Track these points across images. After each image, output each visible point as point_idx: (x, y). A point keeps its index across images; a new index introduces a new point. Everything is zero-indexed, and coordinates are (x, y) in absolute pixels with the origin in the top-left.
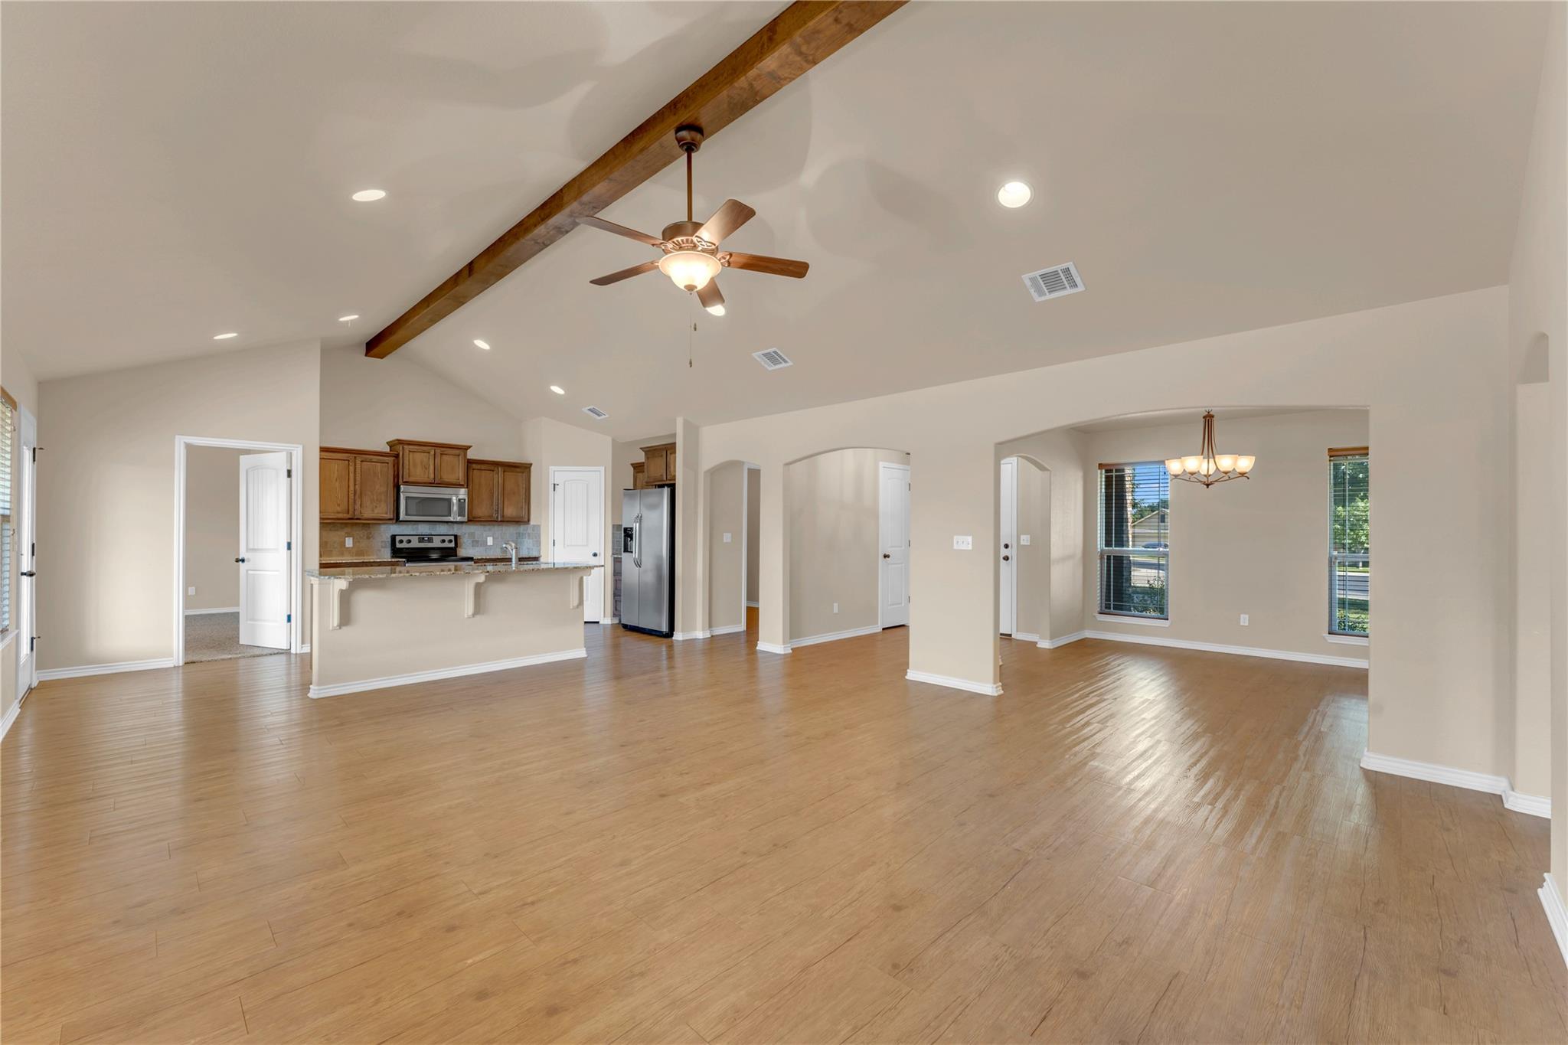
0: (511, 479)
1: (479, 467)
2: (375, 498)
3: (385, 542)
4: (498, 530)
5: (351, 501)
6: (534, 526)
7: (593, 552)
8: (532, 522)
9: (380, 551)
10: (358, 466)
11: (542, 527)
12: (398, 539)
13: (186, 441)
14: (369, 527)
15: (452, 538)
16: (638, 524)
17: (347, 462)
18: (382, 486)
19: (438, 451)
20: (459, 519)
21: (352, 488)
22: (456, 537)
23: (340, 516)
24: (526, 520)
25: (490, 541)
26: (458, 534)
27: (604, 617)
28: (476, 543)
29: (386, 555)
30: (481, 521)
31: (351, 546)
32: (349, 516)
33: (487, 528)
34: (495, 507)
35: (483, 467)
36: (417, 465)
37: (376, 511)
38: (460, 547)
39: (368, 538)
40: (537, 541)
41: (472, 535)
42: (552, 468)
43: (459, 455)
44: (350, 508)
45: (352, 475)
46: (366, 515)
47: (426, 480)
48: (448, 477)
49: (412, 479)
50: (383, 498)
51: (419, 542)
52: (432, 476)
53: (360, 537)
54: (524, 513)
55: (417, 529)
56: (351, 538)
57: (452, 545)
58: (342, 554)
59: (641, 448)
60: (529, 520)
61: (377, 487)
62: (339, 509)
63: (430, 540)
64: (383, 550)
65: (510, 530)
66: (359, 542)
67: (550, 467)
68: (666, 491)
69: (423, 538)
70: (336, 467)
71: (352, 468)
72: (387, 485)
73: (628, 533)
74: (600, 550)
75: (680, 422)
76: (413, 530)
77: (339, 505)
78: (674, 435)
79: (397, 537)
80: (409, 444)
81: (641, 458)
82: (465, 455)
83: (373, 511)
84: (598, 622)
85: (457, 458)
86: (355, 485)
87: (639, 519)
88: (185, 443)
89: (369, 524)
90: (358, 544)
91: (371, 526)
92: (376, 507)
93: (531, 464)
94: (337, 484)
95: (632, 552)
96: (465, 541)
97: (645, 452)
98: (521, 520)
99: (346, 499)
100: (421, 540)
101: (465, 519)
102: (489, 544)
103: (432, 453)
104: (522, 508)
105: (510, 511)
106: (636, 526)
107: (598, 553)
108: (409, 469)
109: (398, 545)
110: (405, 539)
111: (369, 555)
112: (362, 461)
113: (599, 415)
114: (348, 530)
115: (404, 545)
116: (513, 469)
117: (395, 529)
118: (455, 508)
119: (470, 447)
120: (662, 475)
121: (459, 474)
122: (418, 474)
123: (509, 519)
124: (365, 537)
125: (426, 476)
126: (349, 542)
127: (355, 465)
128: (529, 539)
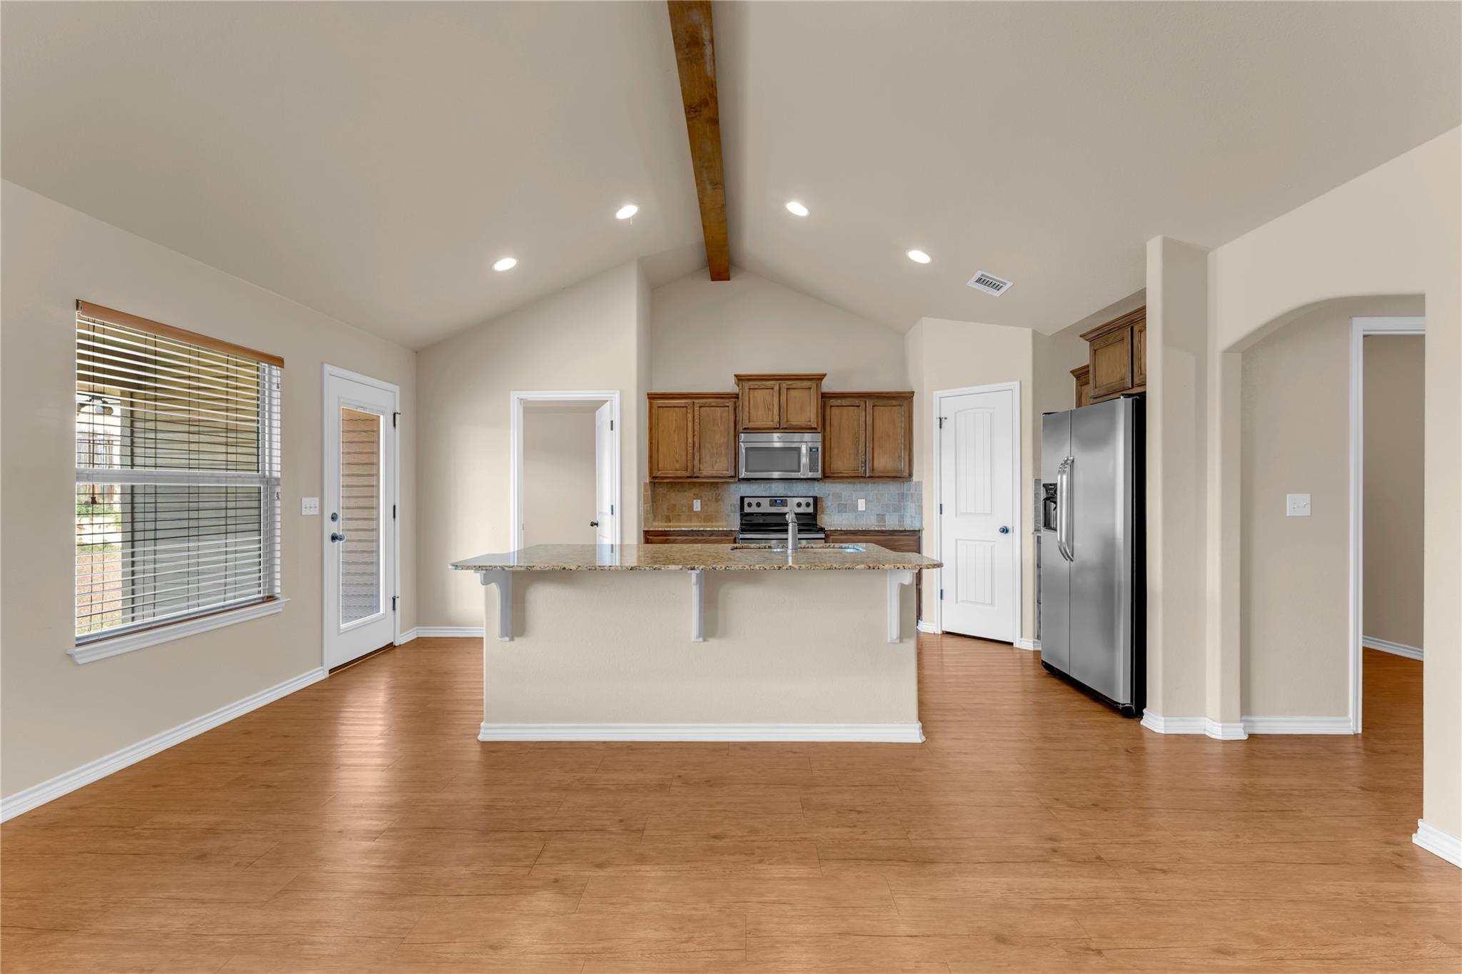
0: (885, 418)
1: (839, 402)
2: (715, 451)
3: (734, 505)
4: (873, 489)
5: (690, 456)
6: (916, 482)
7: (1001, 526)
8: (915, 478)
9: (729, 515)
10: (697, 413)
11: (924, 485)
12: (747, 501)
13: (522, 396)
14: (718, 488)
15: (811, 501)
16: (1065, 477)
17: (685, 408)
18: (719, 436)
19: (785, 384)
20: (810, 475)
21: (690, 440)
22: (816, 499)
23: (679, 473)
24: (906, 474)
25: (862, 505)
26: (818, 496)
27: (1022, 637)
28: (842, 508)
29: (735, 523)
30: (841, 478)
31: (699, 509)
32: (688, 474)
33: (858, 486)
34: (862, 457)
35: (844, 402)
36: (760, 406)
37: (716, 468)
38: (823, 512)
39: (717, 500)
40: (919, 505)
41: (838, 496)
42: (937, 394)
43: (810, 388)
44: (689, 464)
45: (690, 425)
46: (705, 473)
47: (770, 424)
48: (796, 420)
49: (751, 425)
50: (723, 450)
51: (771, 505)
52: (777, 419)
53: (709, 499)
54: (903, 465)
55: (770, 488)
56: (699, 501)
57: (810, 510)
58: (690, 520)
59: (1081, 336)
60: (910, 475)
61: (717, 437)
62: (678, 466)
63: (784, 504)
64: (732, 514)
65: (889, 491)
66: (707, 505)
67: (935, 392)
68: (1123, 407)
69: (776, 501)
70: (671, 419)
71: (690, 417)
72: (728, 434)
73: (1051, 493)
74: (1013, 522)
75: (1154, 250)
76: (766, 491)
77: (677, 461)
78: (1142, 293)
79: (745, 499)
80: (749, 380)
81: (1082, 355)
82: (818, 387)
83: (713, 467)
84: (1011, 644)
85: (806, 392)
86: (694, 436)
87: (1070, 465)
88: (518, 398)
89: (717, 483)
90: (706, 508)
91: (719, 485)
92: (716, 462)
93: (913, 393)
94: (676, 436)
95: (1055, 530)
96: (829, 504)
97: (1091, 341)
98: (901, 476)
99: (684, 457)
100: (773, 503)
101: (819, 475)
102: (860, 509)
103: (777, 388)
104: (900, 457)
105: (883, 462)
106: (1062, 481)
107: (1010, 527)
108: (749, 413)
109: (747, 510)
110: (754, 501)
111: (717, 521)
112: (700, 407)
113: (998, 288)
114: (696, 490)
115: (754, 509)
116: (886, 402)
117: (745, 489)
118: (805, 460)
119: (825, 375)
120: (1123, 379)
121: (810, 414)
122: (760, 418)
123: (882, 475)
124: (714, 499)
125: (770, 419)
126: (697, 505)
127: (694, 412)
128: (912, 502)
